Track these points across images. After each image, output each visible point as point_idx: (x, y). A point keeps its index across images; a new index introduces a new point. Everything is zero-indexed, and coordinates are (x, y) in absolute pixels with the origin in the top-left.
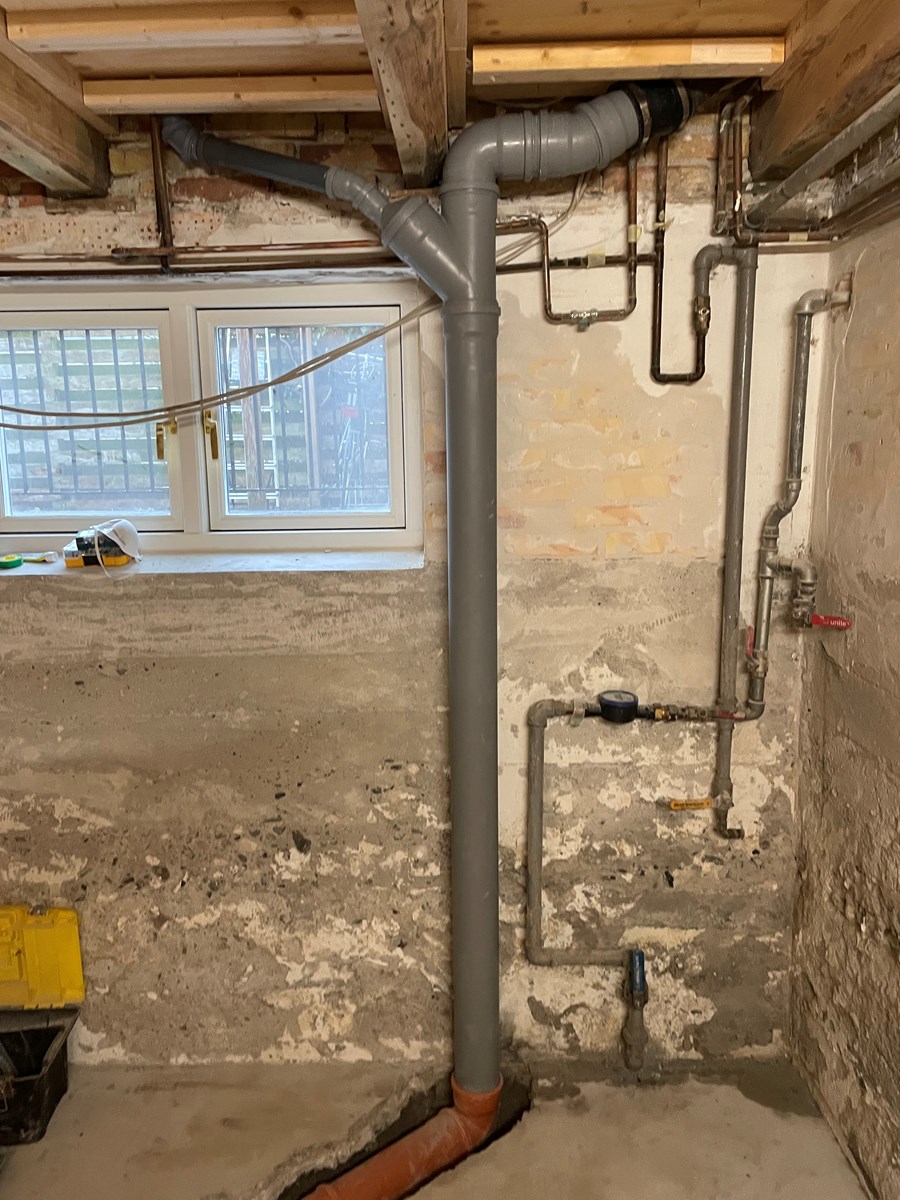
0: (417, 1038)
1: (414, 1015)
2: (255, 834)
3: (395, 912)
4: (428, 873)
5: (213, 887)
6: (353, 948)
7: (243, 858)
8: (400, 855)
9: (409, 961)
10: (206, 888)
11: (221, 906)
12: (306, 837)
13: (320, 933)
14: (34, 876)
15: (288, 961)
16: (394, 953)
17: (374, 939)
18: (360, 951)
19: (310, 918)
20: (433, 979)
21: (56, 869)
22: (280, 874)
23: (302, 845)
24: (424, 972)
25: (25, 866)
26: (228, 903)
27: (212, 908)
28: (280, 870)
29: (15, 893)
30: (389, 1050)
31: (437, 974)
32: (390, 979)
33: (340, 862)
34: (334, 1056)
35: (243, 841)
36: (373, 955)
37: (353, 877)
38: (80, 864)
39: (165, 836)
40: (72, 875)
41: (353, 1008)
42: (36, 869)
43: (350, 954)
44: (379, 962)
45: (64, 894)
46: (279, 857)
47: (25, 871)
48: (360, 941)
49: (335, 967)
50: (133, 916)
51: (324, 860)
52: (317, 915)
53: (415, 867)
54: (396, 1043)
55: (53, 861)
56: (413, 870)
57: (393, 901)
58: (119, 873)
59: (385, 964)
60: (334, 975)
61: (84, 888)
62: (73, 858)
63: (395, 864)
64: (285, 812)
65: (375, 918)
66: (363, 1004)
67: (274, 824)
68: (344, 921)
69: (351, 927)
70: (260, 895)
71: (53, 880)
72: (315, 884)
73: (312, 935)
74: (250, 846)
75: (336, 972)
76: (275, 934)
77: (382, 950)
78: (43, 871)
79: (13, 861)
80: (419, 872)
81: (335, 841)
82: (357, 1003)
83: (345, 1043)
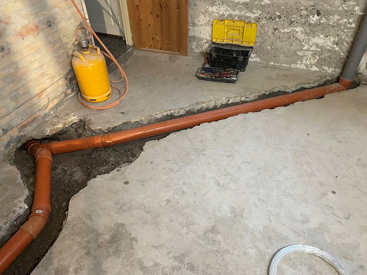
0: (332, 68)
1: (333, 62)
2: (306, 9)
3: (338, 35)
4: (351, 26)
5: (291, 22)
6: (323, 43)
7: (301, 16)
8: (345, 20)
9: (337, 49)
10: (289, 23)
11: (292, 28)
12: (320, 12)
13: (316, 38)
14: (248, 14)
15: (305, 44)
16: (334, 46)
17: (330, 42)
18: (325, 44)
19: (314, 34)
20: (342, 54)
21: (254, 13)
22: (310, 21)
23: (319, 14)
24: (340, 52)
25: (246, 11)
26: (294, 27)
27: (289, 28)
28: (311, 20)
29: (243, 18)
30: (324, 69)
31: (344, 53)
32: (330, 52)
33: (327, 20)
34: (309, 68)
35: (303, 11)
36: (328, 46)
37: (330, 24)
38: (260, 12)
39: (283, 7)
40: (257, 15)
41: (318, 58)
42: (249, 12)
43: (322, 45)
44: (329, 48)
45: (254, 20)
46: (311, 17)
47: (246, 12)
48: (326, 42)
49: (317, 47)
50: (269, 27)
51: (323, 19)
52: (316, 34)
53: (348, 24)
54: (326, 68)
55: (254, 11)
56: (347, 24)
57: (338, 33)
58: (268, 16)
59: (330, 48)
60: (316, 49)
61: (259, 19)
62: (258, 11)
63: (343, 22)
64: (317, 4)
65: (332, 36)
66: (321, 57)
67: (312, 7)
68: (323, 36)
69: (324, 38)
70: (303, 26)
71: (253, 16)
72: (319, 25)
73: (313, 38)
74: (304, 12)
75: (317, 48)
76: (304, 37)
77: (331, 45)
78: (251, 13)
79: (244, 10)
80: (349, 26)
81: (328, 14)
82: (319, 57)
83: (313, 66)
